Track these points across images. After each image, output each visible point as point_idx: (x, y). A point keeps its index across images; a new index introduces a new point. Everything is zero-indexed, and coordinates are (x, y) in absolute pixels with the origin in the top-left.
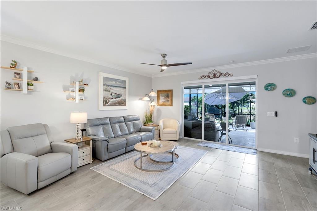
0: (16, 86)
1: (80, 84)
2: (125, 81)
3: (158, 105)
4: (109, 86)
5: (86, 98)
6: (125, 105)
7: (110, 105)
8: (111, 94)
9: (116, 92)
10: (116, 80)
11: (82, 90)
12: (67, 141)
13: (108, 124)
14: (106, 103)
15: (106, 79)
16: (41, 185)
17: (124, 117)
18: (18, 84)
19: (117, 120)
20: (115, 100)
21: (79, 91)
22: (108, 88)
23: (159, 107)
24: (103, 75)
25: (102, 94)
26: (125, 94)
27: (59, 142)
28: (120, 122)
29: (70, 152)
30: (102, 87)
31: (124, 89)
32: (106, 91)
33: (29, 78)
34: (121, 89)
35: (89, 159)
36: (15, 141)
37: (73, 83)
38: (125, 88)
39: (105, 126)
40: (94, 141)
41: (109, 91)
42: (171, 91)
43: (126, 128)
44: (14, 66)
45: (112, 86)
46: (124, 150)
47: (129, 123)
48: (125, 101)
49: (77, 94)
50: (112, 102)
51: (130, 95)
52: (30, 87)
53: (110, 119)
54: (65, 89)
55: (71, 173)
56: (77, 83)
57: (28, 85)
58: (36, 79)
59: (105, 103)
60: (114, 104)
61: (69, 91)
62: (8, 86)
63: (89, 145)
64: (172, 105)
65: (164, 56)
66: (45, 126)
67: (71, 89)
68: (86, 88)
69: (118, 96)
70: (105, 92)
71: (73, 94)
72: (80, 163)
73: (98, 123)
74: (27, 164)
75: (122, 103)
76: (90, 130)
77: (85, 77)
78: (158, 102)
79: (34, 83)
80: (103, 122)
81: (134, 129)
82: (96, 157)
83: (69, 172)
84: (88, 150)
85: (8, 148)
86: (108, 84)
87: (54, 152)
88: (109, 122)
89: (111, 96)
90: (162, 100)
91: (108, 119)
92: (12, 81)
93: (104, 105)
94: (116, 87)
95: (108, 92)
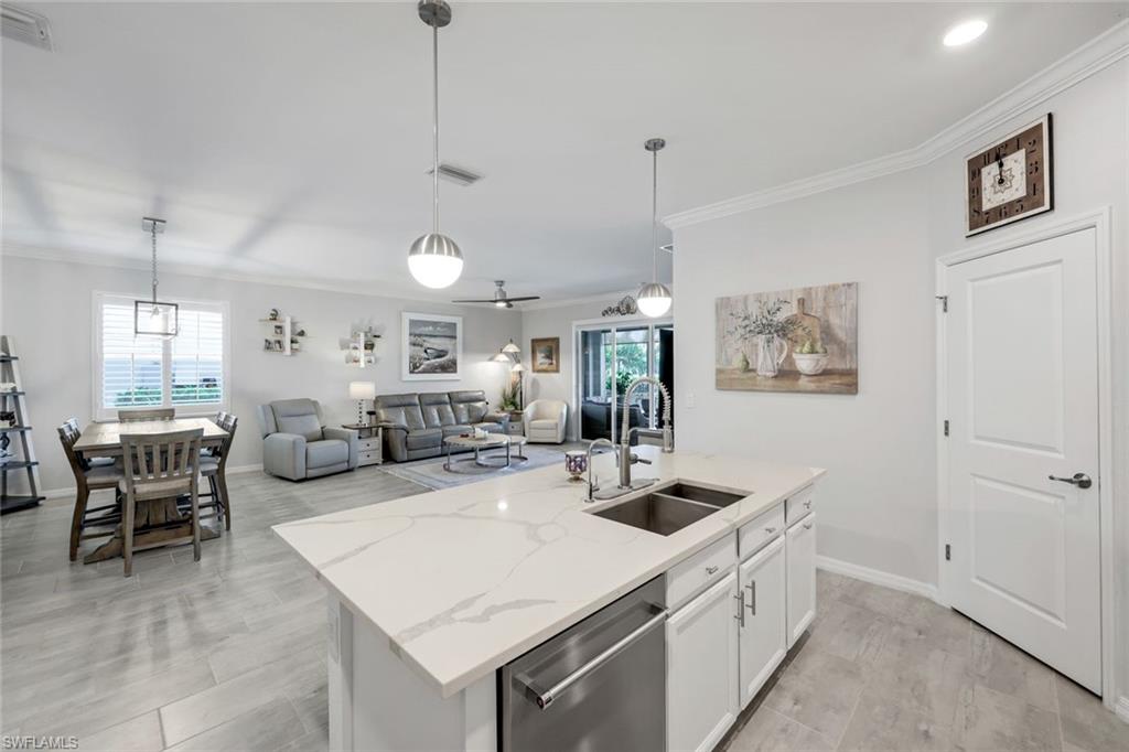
0: (277, 345)
1: (366, 336)
2: (455, 324)
3: (534, 371)
4: (420, 335)
5: (376, 360)
6: (455, 371)
7: (424, 372)
8: (426, 351)
9: (435, 347)
10: (435, 324)
11: (369, 346)
12: (344, 427)
13: (415, 405)
14: (415, 367)
15: (413, 323)
16: (312, 473)
17: (449, 394)
18: (279, 342)
19: (433, 399)
20: (433, 361)
21: (366, 348)
22: (419, 340)
23: (535, 374)
24: (407, 317)
25: (407, 350)
26: (455, 350)
27: (334, 425)
28: (439, 403)
29: (347, 439)
30: (406, 339)
31: (454, 341)
32: (414, 345)
33: (293, 332)
34: (447, 341)
35: (377, 457)
36: (279, 419)
37: (355, 335)
38: (455, 337)
39: (409, 408)
40: (385, 429)
41: (421, 346)
42: (556, 340)
43: (452, 415)
44: (274, 317)
45: (426, 336)
46: (438, 450)
47: (462, 406)
48: (455, 364)
49: (361, 354)
50: (428, 365)
51: (465, 350)
52: (295, 346)
53: (420, 396)
54: (344, 346)
55: (349, 470)
56: (362, 335)
57: (292, 342)
58: (302, 333)
59: (414, 369)
60: (432, 370)
61: (348, 348)
62: (268, 346)
63: (377, 435)
64: (557, 371)
65: (501, 283)
66: (315, 403)
67: (352, 345)
68: (377, 342)
69: (441, 354)
70: (413, 348)
71: (354, 353)
72: (362, 460)
73: (397, 402)
74: (294, 443)
75: (450, 367)
76: (382, 414)
77: (376, 324)
78: (533, 366)
79: (299, 338)
80: (406, 401)
81: (470, 417)
82: (389, 456)
83: (345, 466)
84: (377, 442)
85: (273, 427)
86: (418, 333)
87: (328, 439)
88: (417, 402)
89: (425, 355)
90: (541, 358)
91: (417, 398)
92: (272, 339)
93: (411, 372)
94: (435, 336)
95: (417, 348)
